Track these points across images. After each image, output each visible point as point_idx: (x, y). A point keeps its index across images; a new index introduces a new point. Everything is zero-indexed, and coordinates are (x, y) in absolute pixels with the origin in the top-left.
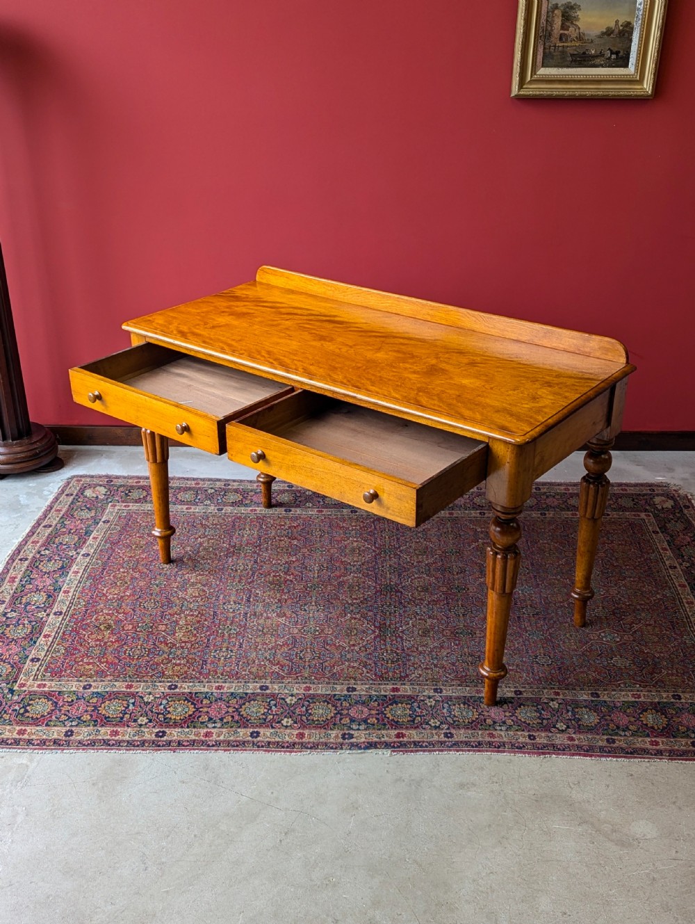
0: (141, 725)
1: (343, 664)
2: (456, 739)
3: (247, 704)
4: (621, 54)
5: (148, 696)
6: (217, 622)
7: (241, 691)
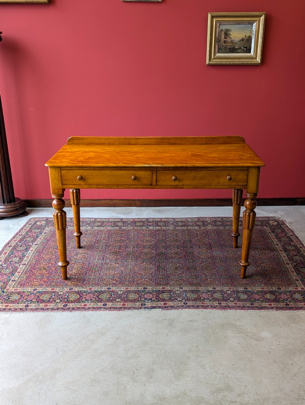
0: (57, 303)
1: (142, 280)
2: (188, 305)
3: (102, 294)
4: (247, 48)
5: (60, 292)
6: (90, 266)
7: (100, 290)
